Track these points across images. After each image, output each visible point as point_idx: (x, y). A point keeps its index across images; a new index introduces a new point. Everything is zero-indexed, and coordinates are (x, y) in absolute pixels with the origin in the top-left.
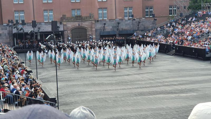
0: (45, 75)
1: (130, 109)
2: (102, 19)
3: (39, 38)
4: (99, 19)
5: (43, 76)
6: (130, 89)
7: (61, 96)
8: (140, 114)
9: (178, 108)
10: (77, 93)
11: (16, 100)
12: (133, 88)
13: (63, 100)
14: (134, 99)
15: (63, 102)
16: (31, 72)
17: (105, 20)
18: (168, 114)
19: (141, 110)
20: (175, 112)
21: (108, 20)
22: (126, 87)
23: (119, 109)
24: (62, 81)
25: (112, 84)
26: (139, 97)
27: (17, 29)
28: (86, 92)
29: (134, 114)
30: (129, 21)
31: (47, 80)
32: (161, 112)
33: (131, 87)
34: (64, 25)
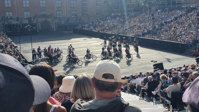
0: (25, 49)
3: (21, 27)
4: (57, 17)
5: (24, 49)
16: (17, 47)
21: (62, 17)
27: (8, 22)
30: (74, 18)
31: (27, 52)
34: (36, 20)
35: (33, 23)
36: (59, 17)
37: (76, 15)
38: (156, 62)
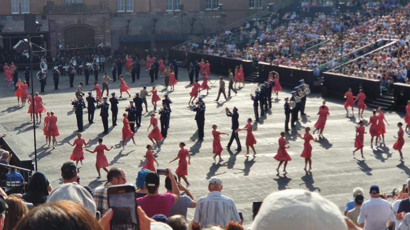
0: (12, 117)
2: (124, 11)
4: (118, 11)
5: (7, 118)
9: (262, 179)
17: (130, 13)
18: (243, 191)
20: (256, 187)
21: (136, 14)
30: (175, 16)
31: (15, 127)
34: (49, 21)
35: (39, 30)
36: (125, 13)
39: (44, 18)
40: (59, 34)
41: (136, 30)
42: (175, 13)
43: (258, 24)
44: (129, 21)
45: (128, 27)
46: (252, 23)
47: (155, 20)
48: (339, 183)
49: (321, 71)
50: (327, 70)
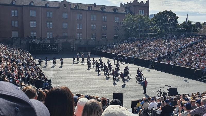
1: (91, 87)
3: (44, 46)
4: (78, 38)
6: (92, 76)
7: (54, 79)
8: (96, 89)
10: (63, 77)
11: (29, 80)
12: (94, 76)
13: (55, 81)
14: (94, 82)
15: (55, 82)
18: (111, 90)
19: (97, 87)
20: (114, 89)
21: (82, 39)
22: (90, 75)
23: (85, 87)
24: (55, 70)
25: (82, 73)
26: (97, 81)
27: (32, 41)
28: (68, 77)
29: (93, 89)
31: (47, 70)
32: (107, 89)
33: (92, 75)
34: (58, 40)
35: (55, 43)
36: (80, 39)
37: (95, 38)
38: (170, 86)
39: (56, 39)
40: (61, 44)
41: (83, 44)
42: (93, 40)
43: (117, 43)
44: (80, 41)
45: (80, 43)
46: (115, 43)
47: (88, 41)
48: (138, 89)
49: (134, 57)
50: (135, 57)
